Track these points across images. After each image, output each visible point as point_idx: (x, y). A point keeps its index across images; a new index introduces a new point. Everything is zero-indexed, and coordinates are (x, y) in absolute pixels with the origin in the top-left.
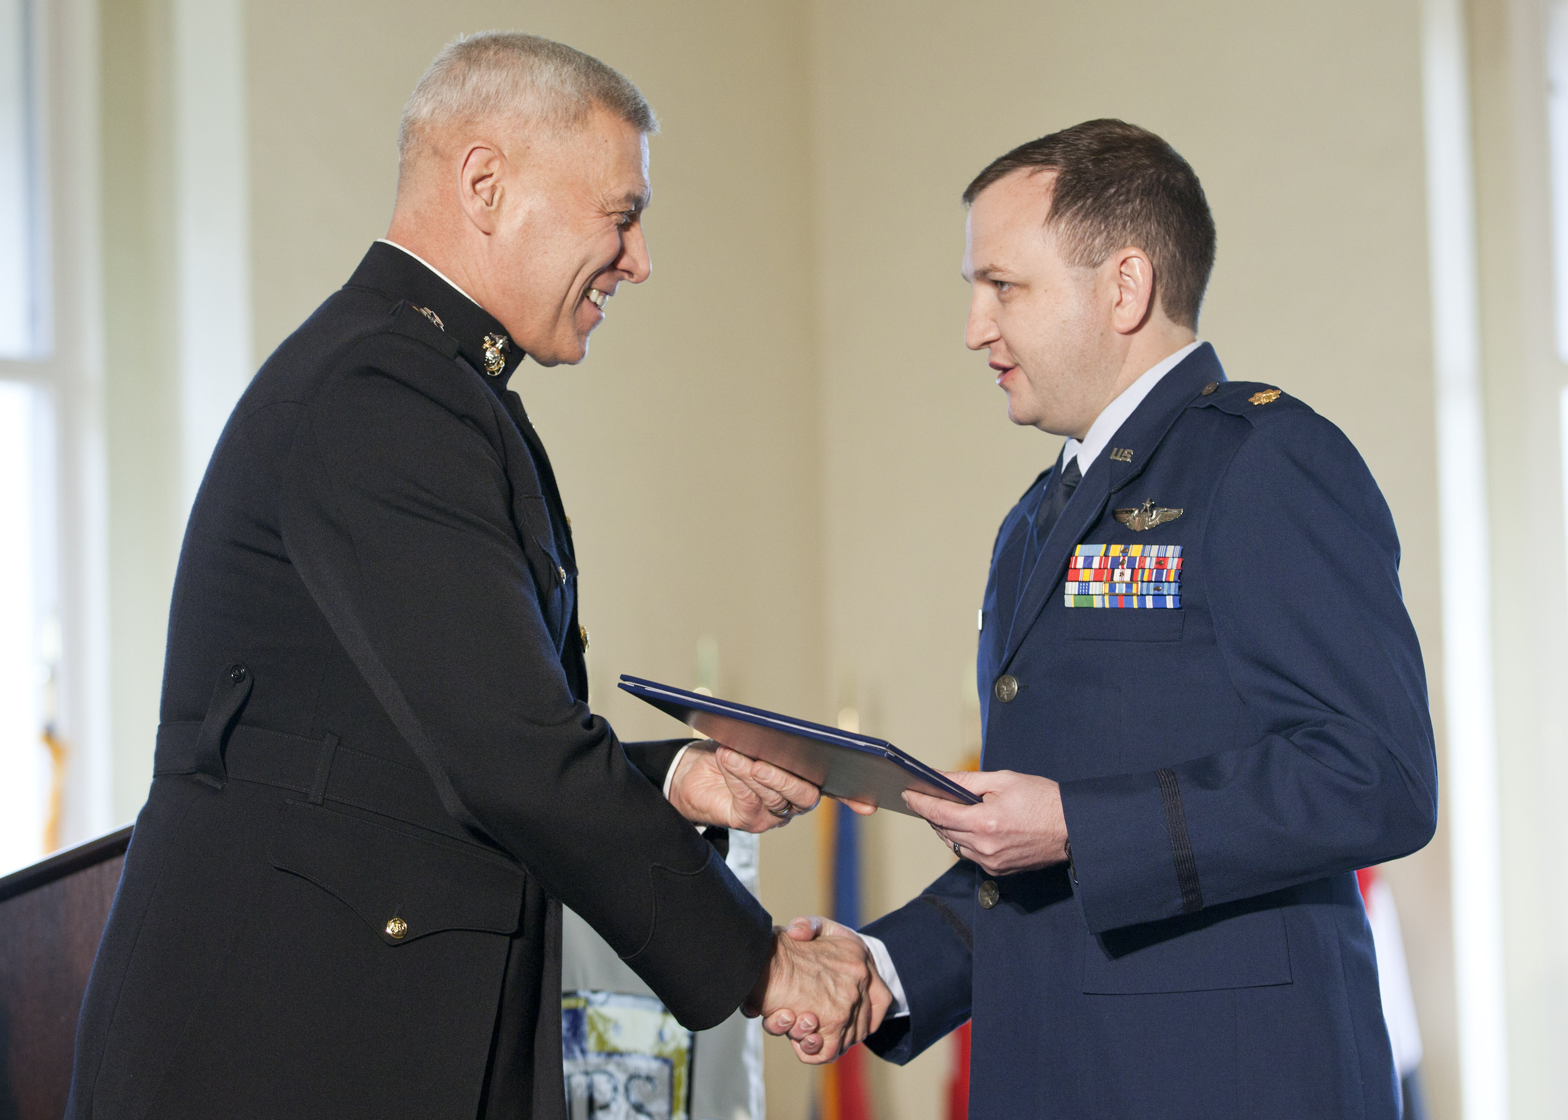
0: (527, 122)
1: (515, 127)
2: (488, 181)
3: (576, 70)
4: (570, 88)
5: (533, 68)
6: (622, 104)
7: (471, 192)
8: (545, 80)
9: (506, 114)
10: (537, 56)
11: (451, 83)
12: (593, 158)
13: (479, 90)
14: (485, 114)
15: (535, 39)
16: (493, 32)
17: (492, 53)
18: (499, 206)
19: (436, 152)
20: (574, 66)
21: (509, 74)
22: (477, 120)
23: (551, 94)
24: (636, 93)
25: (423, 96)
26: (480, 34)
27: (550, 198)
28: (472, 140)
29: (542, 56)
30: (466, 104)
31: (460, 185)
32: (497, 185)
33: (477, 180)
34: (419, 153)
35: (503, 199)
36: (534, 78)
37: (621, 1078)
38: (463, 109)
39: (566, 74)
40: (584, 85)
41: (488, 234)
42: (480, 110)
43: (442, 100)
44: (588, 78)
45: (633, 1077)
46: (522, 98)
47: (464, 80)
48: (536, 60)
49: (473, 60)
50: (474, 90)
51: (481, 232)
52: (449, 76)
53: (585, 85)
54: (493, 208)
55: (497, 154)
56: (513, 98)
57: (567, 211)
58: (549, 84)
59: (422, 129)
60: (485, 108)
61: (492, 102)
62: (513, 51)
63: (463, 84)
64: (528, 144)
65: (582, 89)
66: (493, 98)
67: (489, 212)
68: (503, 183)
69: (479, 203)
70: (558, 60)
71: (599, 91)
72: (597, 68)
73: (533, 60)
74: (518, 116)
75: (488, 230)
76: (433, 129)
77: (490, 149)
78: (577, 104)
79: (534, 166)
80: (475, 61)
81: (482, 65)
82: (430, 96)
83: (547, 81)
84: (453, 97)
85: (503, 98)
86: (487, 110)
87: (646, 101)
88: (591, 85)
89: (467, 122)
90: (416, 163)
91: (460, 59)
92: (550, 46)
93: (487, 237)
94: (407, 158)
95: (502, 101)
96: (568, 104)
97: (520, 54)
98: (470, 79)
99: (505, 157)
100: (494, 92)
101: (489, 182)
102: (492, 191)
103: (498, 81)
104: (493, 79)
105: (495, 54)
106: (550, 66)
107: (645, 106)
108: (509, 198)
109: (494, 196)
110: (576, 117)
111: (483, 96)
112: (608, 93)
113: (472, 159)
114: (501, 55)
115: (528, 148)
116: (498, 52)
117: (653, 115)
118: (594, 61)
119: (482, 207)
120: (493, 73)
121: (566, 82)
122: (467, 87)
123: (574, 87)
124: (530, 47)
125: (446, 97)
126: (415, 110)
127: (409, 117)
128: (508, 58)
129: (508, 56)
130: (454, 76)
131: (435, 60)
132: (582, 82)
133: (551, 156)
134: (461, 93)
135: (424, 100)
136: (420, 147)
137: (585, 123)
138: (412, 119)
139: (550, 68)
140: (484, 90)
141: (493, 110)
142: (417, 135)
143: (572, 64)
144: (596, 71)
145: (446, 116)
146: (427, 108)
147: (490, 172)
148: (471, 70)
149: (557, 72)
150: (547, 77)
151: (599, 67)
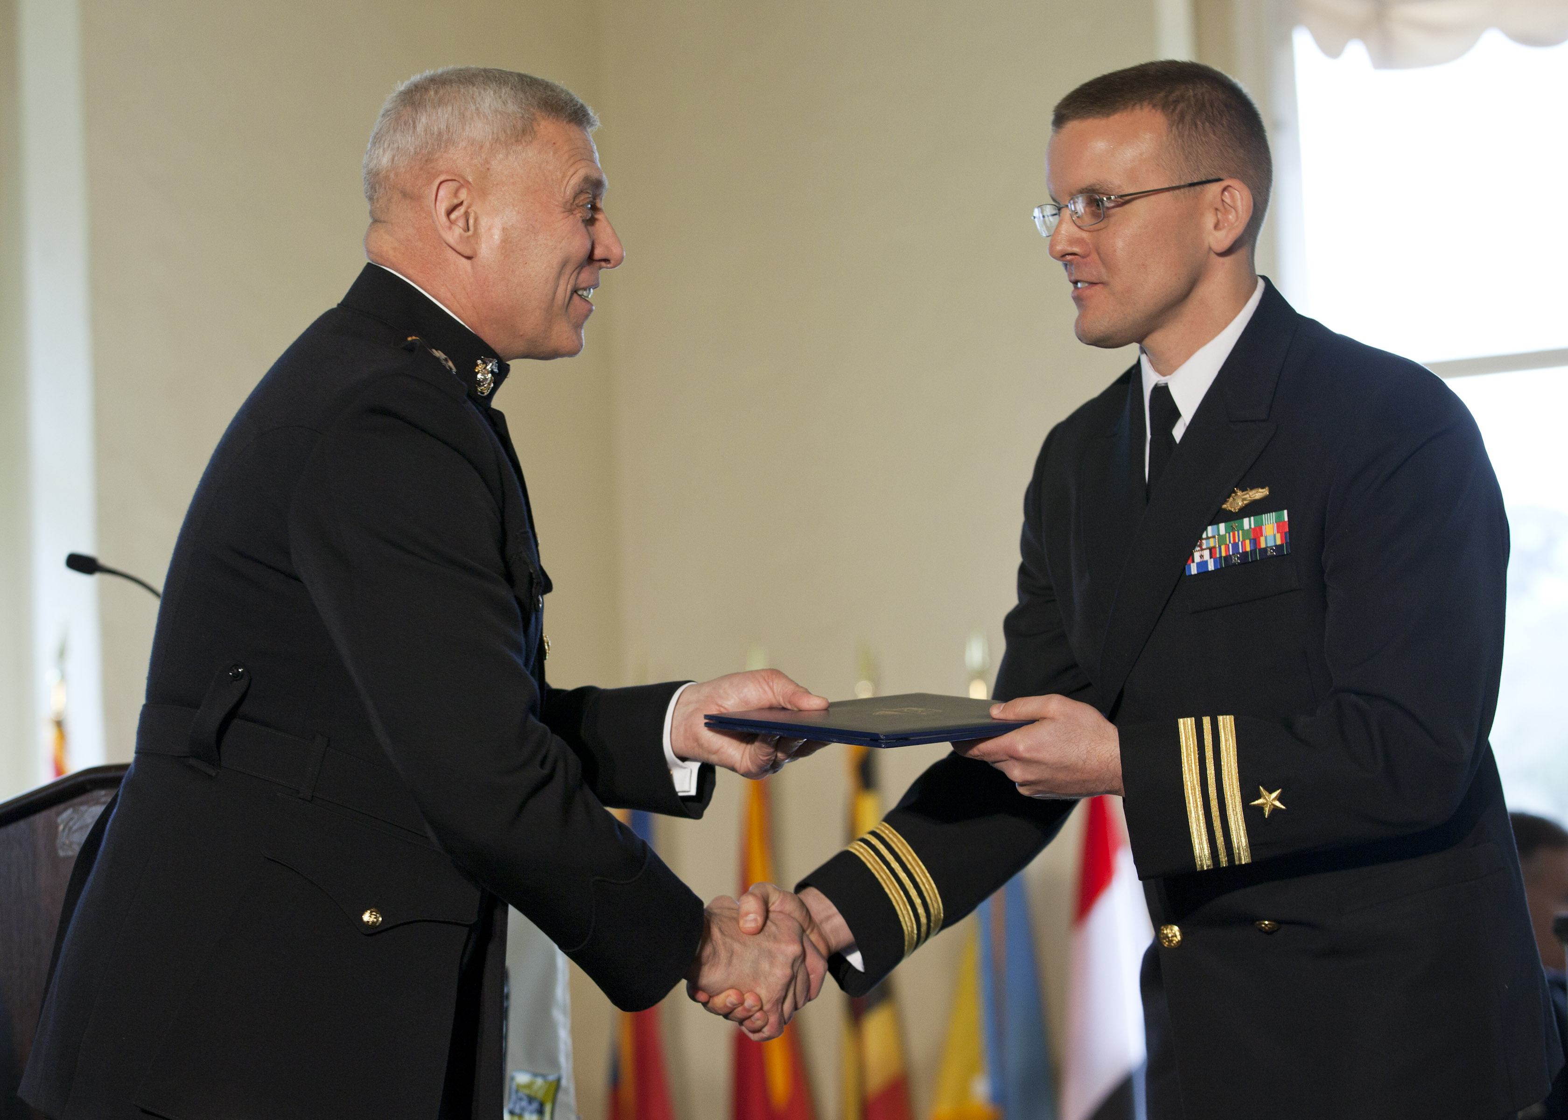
0: (481, 147)
1: (472, 154)
4: (512, 107)
5: (475, 97)
6: (562, 108)
7: (447, 223)
9: (460, 145)
10: (475, 85)
11: (402, 130)
13: (431, 129)
14: (442, 149)
15: (467, 70)
17: (432, 93)
18: (475, 230)
19: (405, 195)
20: (510, 84)
22: (436, 156)
23: (496, 116)
24: (571, 96)
25: (380, 147)
26: (416, 78)
27: (519, 211)
28: (436, 176)
30: (422, 145)
31: (436, 219)
33: (450, 209)
34: (390, 200)
35: (477, 222)
36: (478, 105)
38: (420, 150)
40: (524, 101)
41: (470, 258)
42: (436, 147)
43: (398, 148)
44: (525, 93)
47: (414, 123)
49: (417, 103)
51: (463, 257)
52: (399, 124)
53: (525, 100)
54: (471, 233)
57: (537, 220)
58: (493, 107)
59: (387, 178)
62: (452, 86)
63: (414, 127)
64: (488, 166)
65: (523, 104)
67: (468, 237)
68: (473, 208)
69: (457, 231)
70: (494, 84)
72: (530, 82)
73: (473, 90)
74: (472, 144)
75: (469, 255)
76: (396, 175)
77: (455, 180)
78: (522, 119)
79: (497, 184)
80: (419, 103)
81: (427, 107)
82: (386, 145)
83: (490, 105)
84: (408, 141)
86: (443, 145)
87: (581, 101)
88: (530, 99)
89: (427, 161)
91: (405, 106)
92: (483, 73)
93: (470, 261)
96: (515, 122)
97: (459, 87)
98: (420, 121)
99: (470, 183)
100: (445, 128)
102: (466, 217)
103: (446, 116)
104: (441, 116)
106: (488, 91)
107: (582, 106)
108: (483, 220)
109: (469, 222)
110: (524, 131)
111: (436, 133)
112: (547, 102)
114: (441, 92)
115: (489, 169)
116: (438, 91)
117: (591, 112)
118: (525, 76)
119: (460, 234)
120: (440, 110)
121: (507, 102)
122: (418, 129)
123: (516, 104)
124: (466, 79)
125: (402, 143)
126: (375, 162)
127: (372, 170)
128: (449, 94)
129: (448, 91)
130: (404, 122)
131: (382, 112)
132: (522, 98)
133: (510, 171)
134: (414, 136)
135: (381, 150)
136: (388, 194)
137: (533, 135)
138: (374, 170)
139: (489, 93)
140: (436, 128)
141: (448, 144)
142: (383, 184)
143: (508, 84)
144: (531, 85)
145: (406, 160)
146: (386, 157)
147: (460, 201)
148: (419, 113)
149: (497, 95)
150: (489, 102)
151: (532, 81)
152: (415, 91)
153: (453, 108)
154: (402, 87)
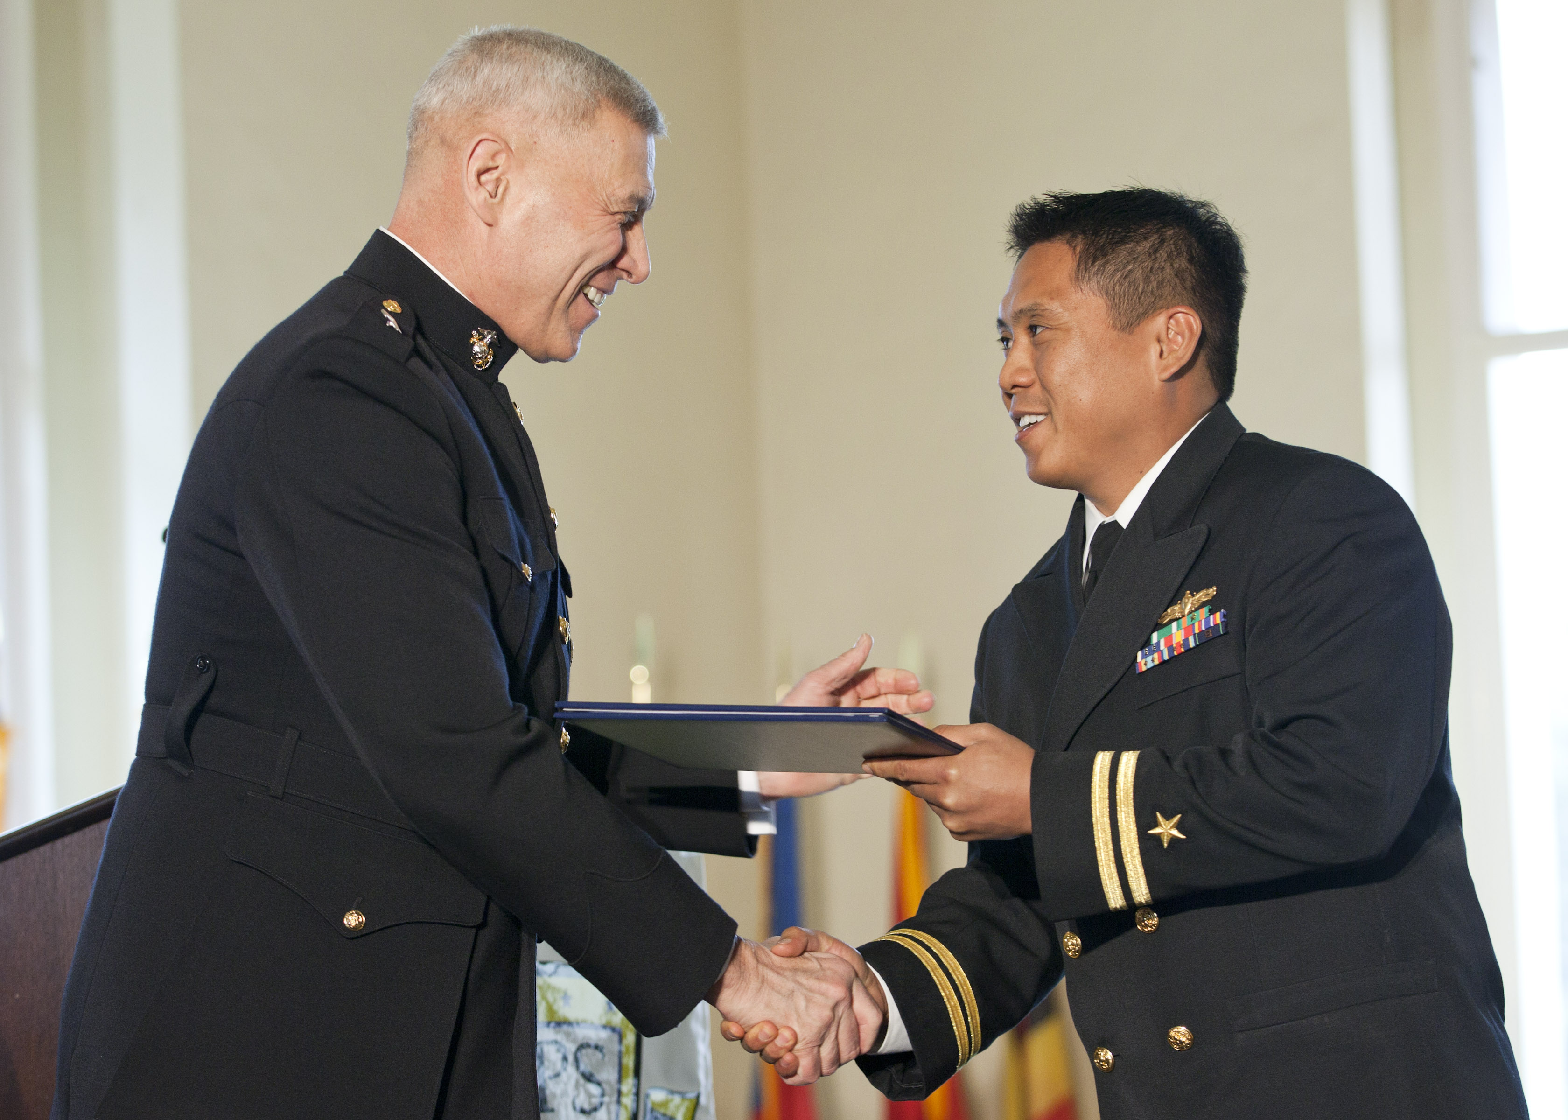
0: (535, 117)
1: (523, 122)
2: (492, 173)
3: (587, 69)
4: (580, 86)
5: (545, 64)
6: (631, 105)
7: (476, 183)
8: (555, 76)
9: (514, 108)
10: (550, 53)
11: (462, 74)
12: (599, 157)
13: (490, 83)
14: (494, 107)
15: (549, 36)
16: (508, 27)
17: (505, 47)
18: (502, 199)
19: (443, 141)
20: (586, 64)
21: (520, 68)
22: (487, 112)
23: (560, 90)
24: (645, 96)
25: (435, 85)
26: (495, 28)
27: (554, 193)
28: (480, 132)
29: (554, 53)
30: (476, 95)
31: (465, 175)
32: (502, 178)
33: (482, 172)
34: (427, 142)
35: (507, 192)
36: (545, 74)
37: (571, 1048)
38: (472, 100)
39: (577, 72)
40: (594, 84)
41: (489, 225)
42: (489, 102)
43: (453, 90)
44: (598, 78)
45: (582, 1047)
46: (532, 93)
47: (476, 72)
48: (549, 56)
49: (485, 52)
50: (484, 83)
51: (483, 222)
52: (461, 68)
53: (596, 84)
54: (497, 200)
55: (503, 147)
56: (522, 93)
57: (571, 207)
58: (560, 81)
59: (431, 118)
60: (495, 101)
61: (501, 96)
62: (526, 47)
63: (474, 76)
64: (536, 139)
65: (592, 88)
66: (503, 91)
67: (493, 204)
68: (509, 176)
69: (483, 194)
70: (570, 57)
71: (609, 92)
72: (608, 68)
73: (546, 57)
74: (527, 111)
75: (490, 222)
76: (442, 119)
77: (497, 142)
78: (586, 102)
79: (540, 161)
80: (487, 54)
81: (494, 59)
82: (441, 86)
83: (558, 77)
84: (464, 88)
85: (513, 92)
86: (496, 103)
87: (655, 104)
88: (601, 84)
89: (476, 114)
90: (423, 152)
91: (472, 51)
92: (563, 44)
93: (488, 228)
94: (415, 146)
95: (511, 95)
96: (577, 102)
97: (533, 50)
98: (482, 72)
99: (511, 150)
100: (505, 86)
101: (495, 174)
102: (497, 183)
103: (509, 75)
104: (504, 73)
105: (508, 48)
106: (561, 63)
107: (654, 109)
108: (514, 190)
109: (498, 190)
110: (584, 115)
111: (494, 88)
112: (617, 94)
113: (479, 150)
114: (514, 49)
115: (535, 143)
116: (511, 47)
117: (661, 118)
118: (606, 61)
119: (485, 198)
120: (504, 67)
121: (576, 80)
122: (478, 79)
123: (584, 85)
124: (543, 44)
125: (457, 88)
126: (425, 99)
127: (420, 106)
128: (521, 53)
129: (520, 51)
130: (466, 67)
131: (449, 51)
132: (593, 81)
133: (557, 153)
134: (472, 84)
135: (435, 89)
136: (428, 136)
137: (593, 122)
138: (422, 108)
139: (561, 65)
140: (495, 83)
141: (503, 103)
142: (426, 123)
143: (584, 63)
144: (607, 71)
145: (455, 106)
146: (438, 97)
147: (494, 165)
148: (483, 63)
149: (568, 70)
150: (558, 74)
151: (611, 68)
152: (488, 40)
153: (519, 69)
154: (477, 31)
